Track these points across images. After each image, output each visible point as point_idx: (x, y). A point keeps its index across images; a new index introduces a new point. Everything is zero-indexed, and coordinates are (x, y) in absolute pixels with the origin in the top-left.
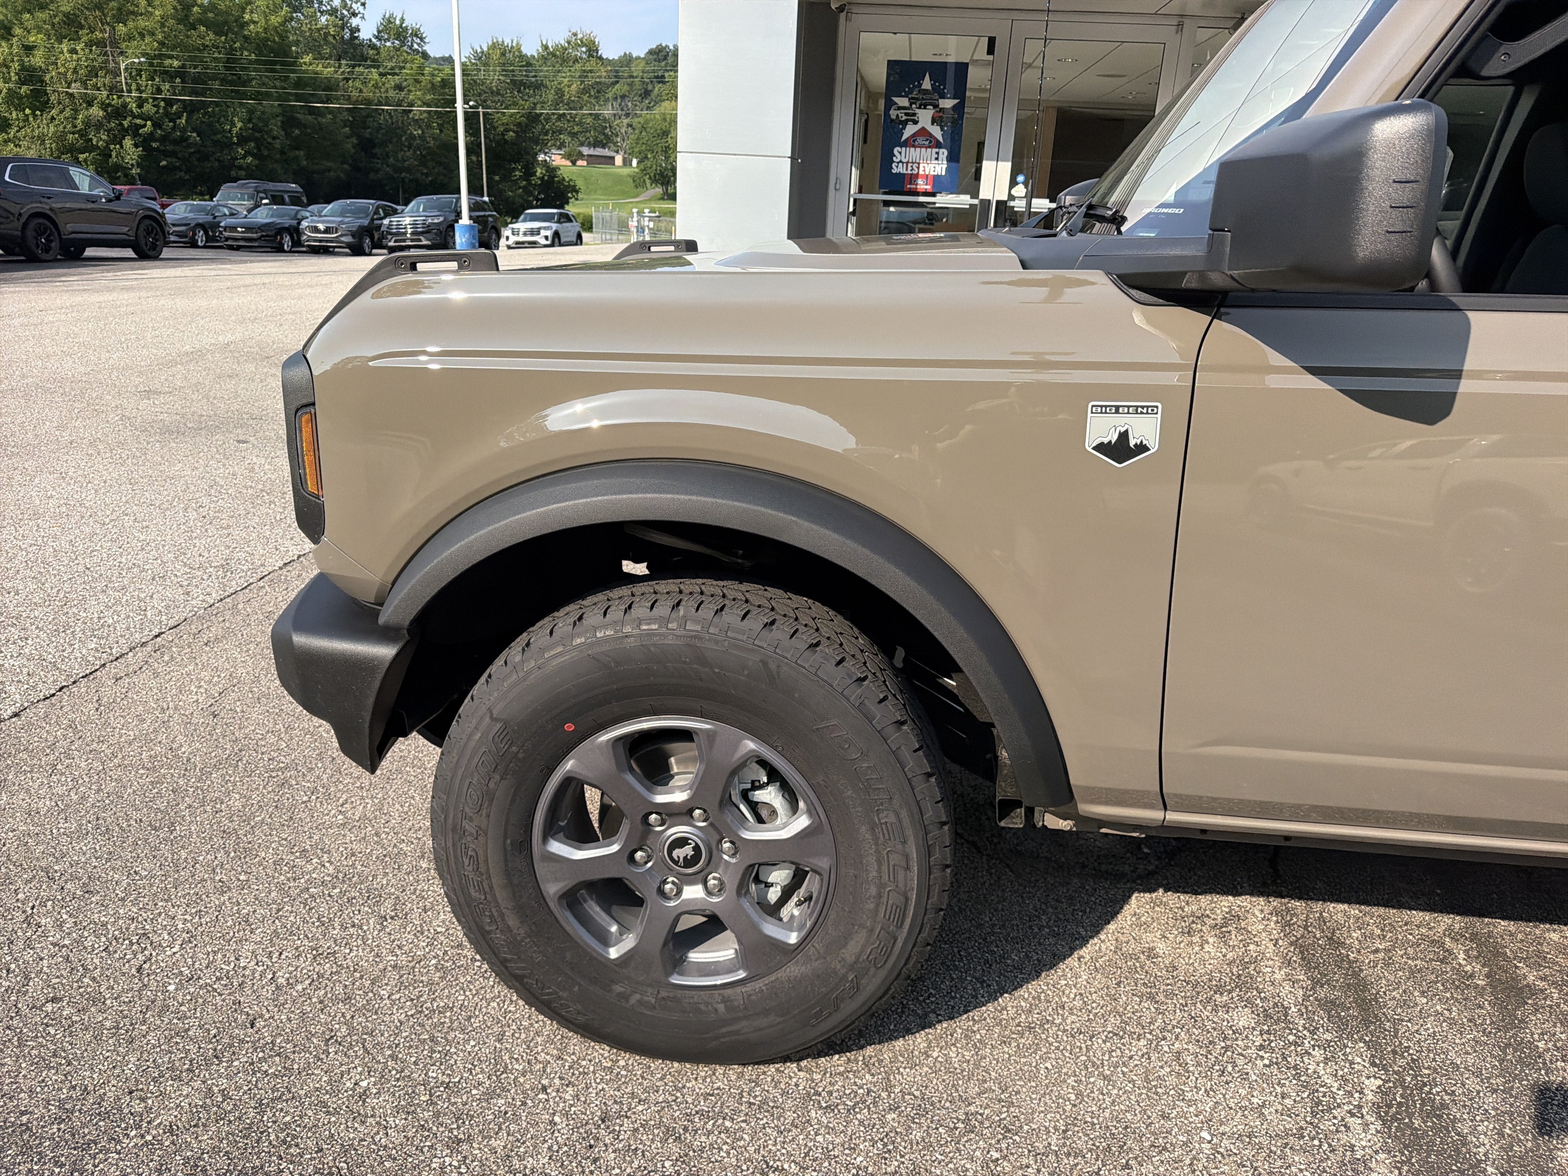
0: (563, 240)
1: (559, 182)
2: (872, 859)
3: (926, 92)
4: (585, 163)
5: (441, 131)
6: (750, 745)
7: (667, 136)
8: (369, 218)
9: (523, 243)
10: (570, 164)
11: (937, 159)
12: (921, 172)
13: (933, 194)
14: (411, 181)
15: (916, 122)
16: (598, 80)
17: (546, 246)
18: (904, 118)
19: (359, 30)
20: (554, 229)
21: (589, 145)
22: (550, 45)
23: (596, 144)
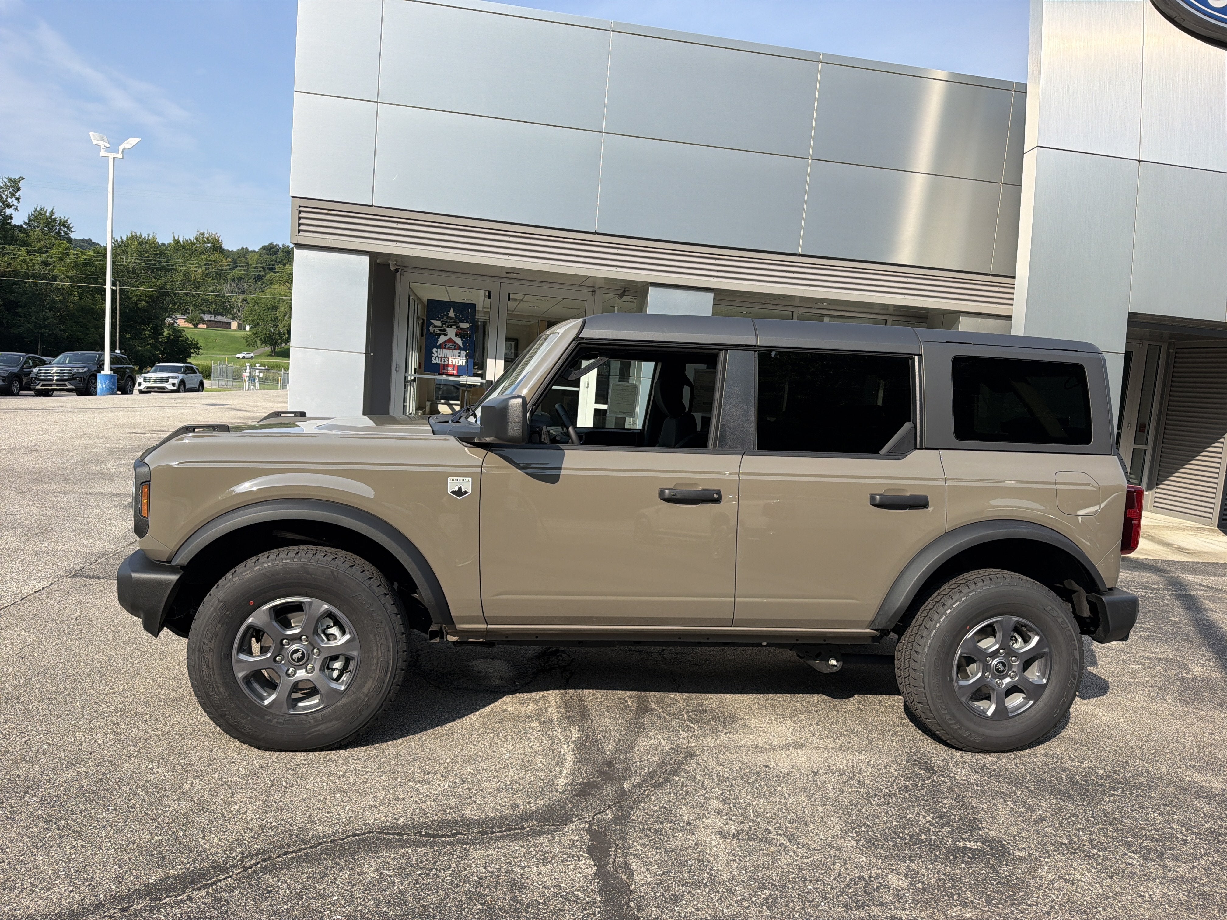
0: (187, 386)
1: (183, 341)
2: (374, 648)
3: (451, 318)
4: (205, 326)
5: (80, 298)
6: (326, 606)
7: (276, 310)
8: (20, 366)
9: (153, 388)
10: (192, 326)
11: (459, 356)
12: (450, 363)
13: (458, 376)
14: (49, 335)
15: (446, 335)
16: (220, 268)
17: (172, 391)
18: (438, 332)
19: (11, 218)
20: (181, 378)
21: (210, 313)
22: (181, 240)
23: (217, 313)
